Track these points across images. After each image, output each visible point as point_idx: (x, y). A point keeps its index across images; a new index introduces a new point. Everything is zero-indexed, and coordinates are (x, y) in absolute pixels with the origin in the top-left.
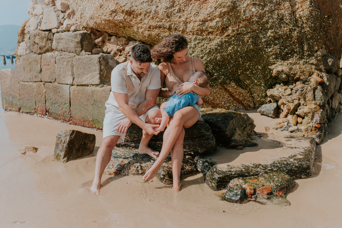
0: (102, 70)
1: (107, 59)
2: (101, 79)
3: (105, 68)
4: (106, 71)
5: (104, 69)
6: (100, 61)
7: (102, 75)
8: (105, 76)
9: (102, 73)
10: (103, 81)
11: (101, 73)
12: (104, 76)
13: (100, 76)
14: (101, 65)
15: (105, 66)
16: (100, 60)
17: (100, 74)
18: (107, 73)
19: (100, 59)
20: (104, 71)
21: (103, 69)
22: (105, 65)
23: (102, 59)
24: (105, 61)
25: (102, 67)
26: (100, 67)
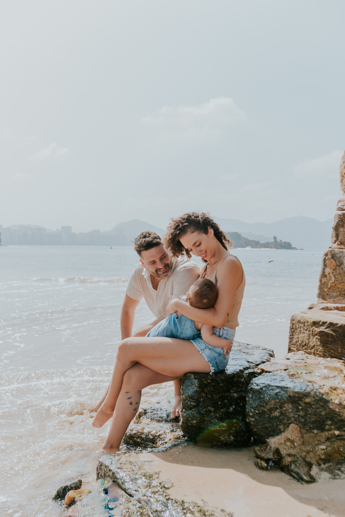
0: (325, 275)
1: (340, 257)
2: (320, 291)
3: (333, 273)
4: (335, 278)
5: (331, 275)
6: (325, 260)
7: (324, 283)
8: (331, 286)
9: (325, 279)
10: (325, 294)
11: (323, 281)
12: (329, 287)
13: (321, 284)
14: (325, 265)
15: (334, 270)
16: (325, 258)
17: (321, 281)
18: (337, 281)
19: (327, 256)
20: (331, 277)
21: (329, 274)
22: (333, 267)
23: (330, 257)
24: (335, 261)
25: (328, 270)
26: (324, 269)
